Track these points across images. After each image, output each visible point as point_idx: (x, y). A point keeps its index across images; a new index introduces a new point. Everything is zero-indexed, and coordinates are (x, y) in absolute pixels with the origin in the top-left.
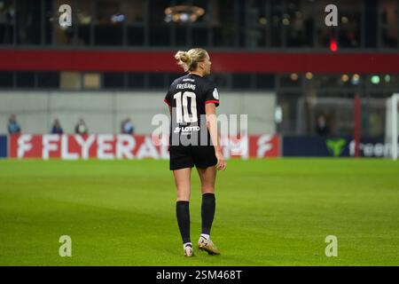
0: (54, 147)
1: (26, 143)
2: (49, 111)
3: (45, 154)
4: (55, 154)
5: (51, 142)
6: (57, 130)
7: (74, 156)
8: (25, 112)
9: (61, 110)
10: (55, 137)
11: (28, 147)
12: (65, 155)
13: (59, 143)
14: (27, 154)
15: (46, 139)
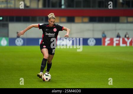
0: (117, 42)
1: (108, 40)
2: (116, 30)
3: (115, 44)
4: (118, 44)
5: (117, 40)
6: (118, 36)
7: (125, 45)
8: (108, 30)
9: (120, 29)
10: (118, 39)
11: (109, 42)
12: (121, 45)
13: (119, 41)
14: (108, 44)
15: (115, 39)
